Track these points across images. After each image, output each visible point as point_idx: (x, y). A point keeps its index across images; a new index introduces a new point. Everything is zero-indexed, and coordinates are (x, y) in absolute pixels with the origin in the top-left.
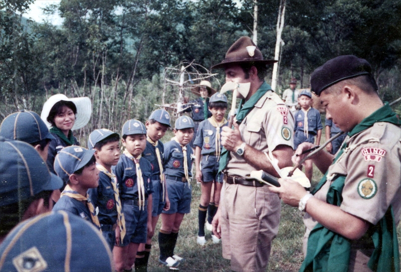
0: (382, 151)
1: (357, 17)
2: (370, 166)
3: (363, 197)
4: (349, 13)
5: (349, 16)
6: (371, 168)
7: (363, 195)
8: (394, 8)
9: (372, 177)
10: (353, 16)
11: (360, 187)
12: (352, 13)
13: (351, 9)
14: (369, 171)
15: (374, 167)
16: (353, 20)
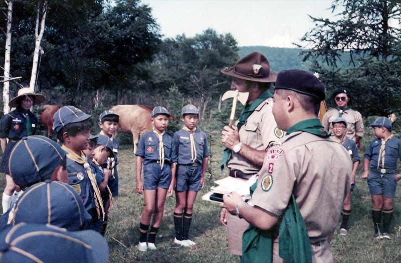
0: (280, 151)
1: (107, 36)
2: (270, 164)
3: (264, 190)
4: (98, 31)
5: (98, 33)
6: (271, 165)
7: (264, 189)
8: (141, 32)
9: (271, 173)
10: (102, 34)
11: (263, 182)
12: (101, 31)
13: (100, 27)
14: (270, 168)
15: (273, 164)
16: (103, 38)
